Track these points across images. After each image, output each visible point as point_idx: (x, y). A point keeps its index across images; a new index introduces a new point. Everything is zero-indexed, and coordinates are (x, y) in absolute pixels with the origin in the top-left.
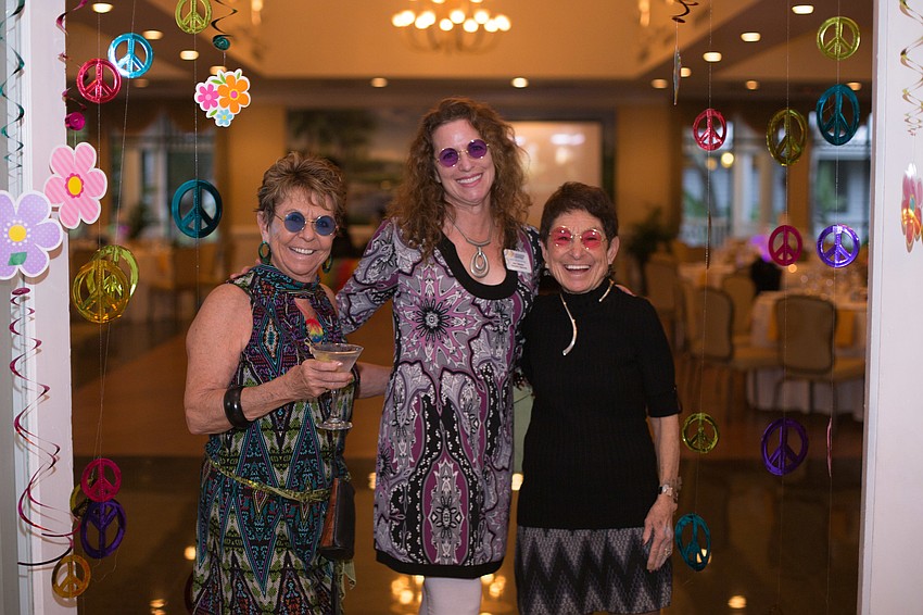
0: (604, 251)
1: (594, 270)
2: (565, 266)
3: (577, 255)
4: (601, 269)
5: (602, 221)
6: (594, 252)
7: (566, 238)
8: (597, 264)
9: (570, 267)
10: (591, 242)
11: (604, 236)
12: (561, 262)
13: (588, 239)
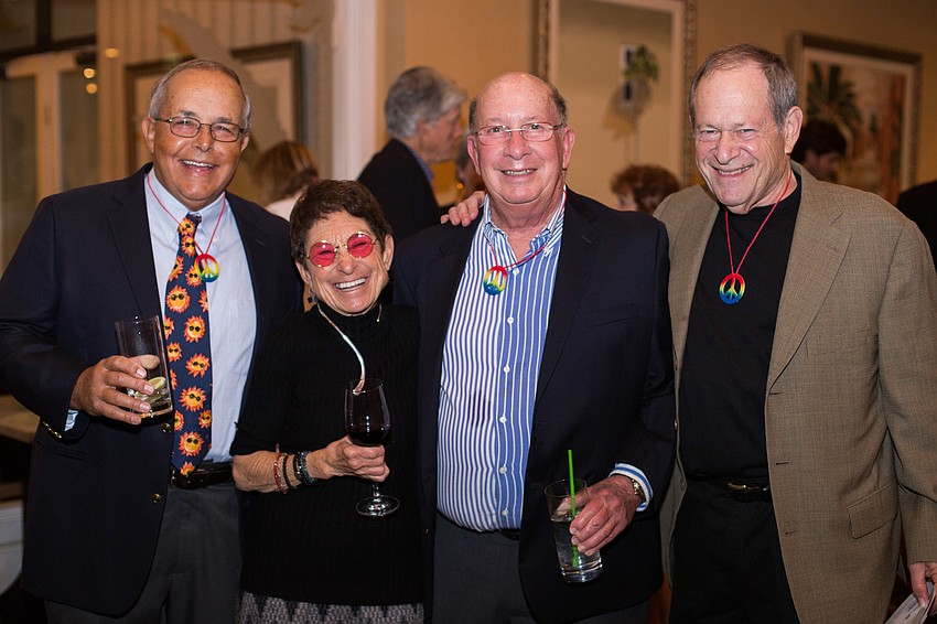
0: (378, 254)
1: (372, 282)
2: (335, 285)
3: (348, 268)
4: (380, 278)
5: (367, 219)
6: (367, 261)
7: (328, 251)
8: (374, 273)
9: (342, 286)
10: (360, 248)
11: (374, 238)
12: (329, 281)
13: (356, 245)
